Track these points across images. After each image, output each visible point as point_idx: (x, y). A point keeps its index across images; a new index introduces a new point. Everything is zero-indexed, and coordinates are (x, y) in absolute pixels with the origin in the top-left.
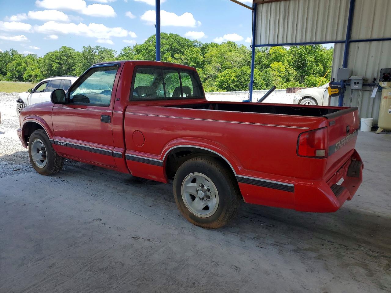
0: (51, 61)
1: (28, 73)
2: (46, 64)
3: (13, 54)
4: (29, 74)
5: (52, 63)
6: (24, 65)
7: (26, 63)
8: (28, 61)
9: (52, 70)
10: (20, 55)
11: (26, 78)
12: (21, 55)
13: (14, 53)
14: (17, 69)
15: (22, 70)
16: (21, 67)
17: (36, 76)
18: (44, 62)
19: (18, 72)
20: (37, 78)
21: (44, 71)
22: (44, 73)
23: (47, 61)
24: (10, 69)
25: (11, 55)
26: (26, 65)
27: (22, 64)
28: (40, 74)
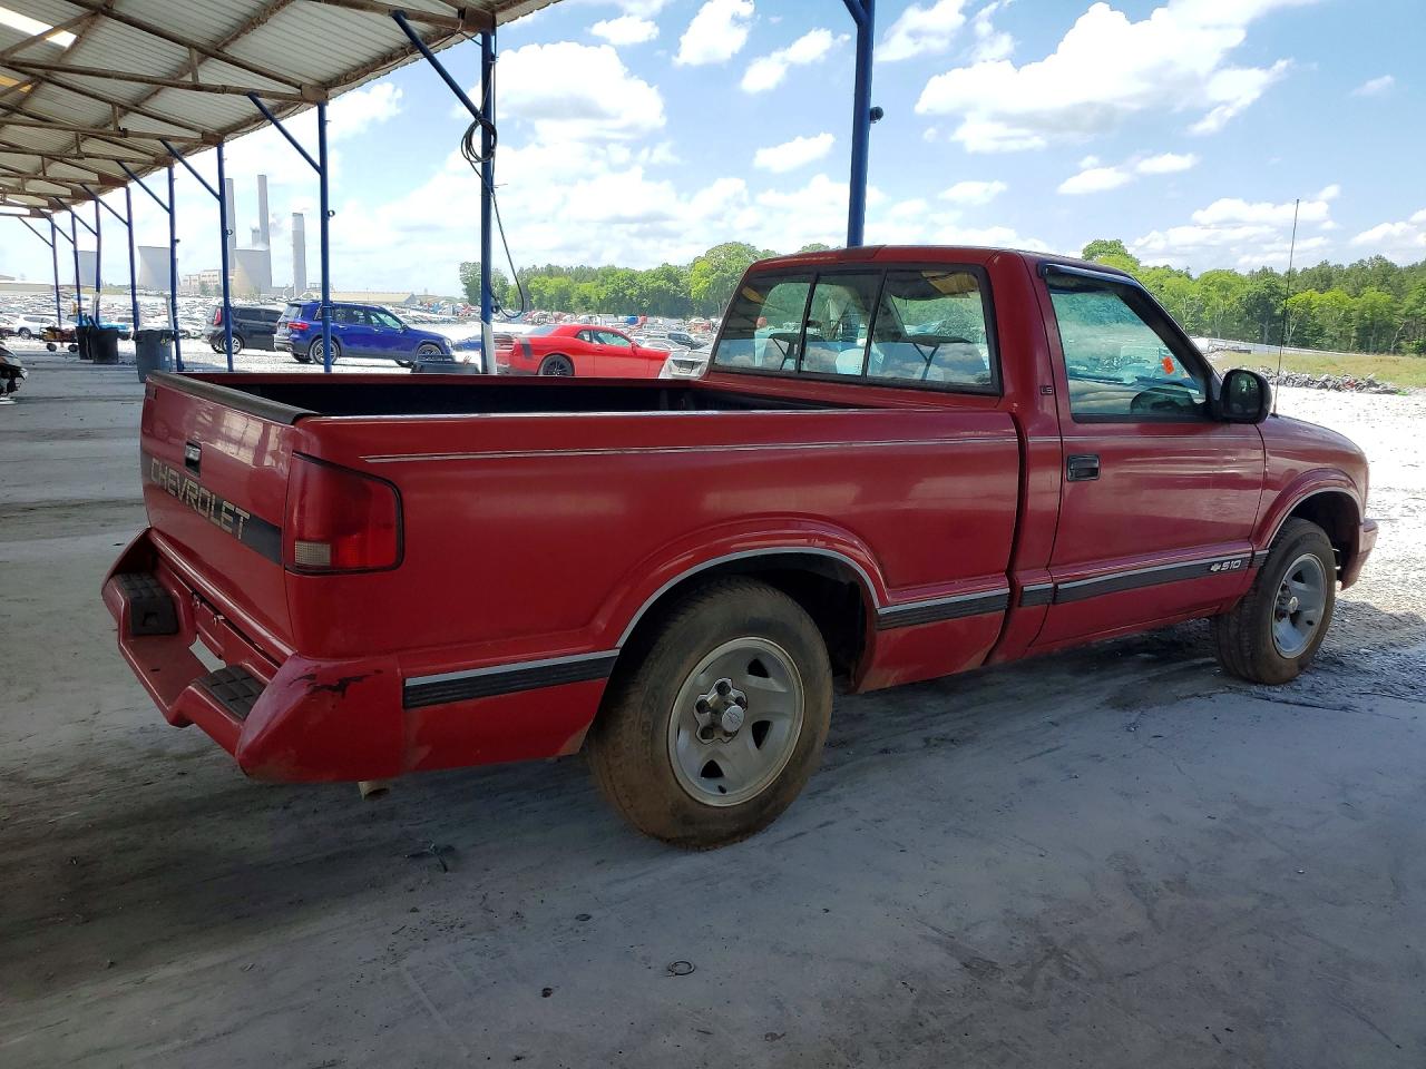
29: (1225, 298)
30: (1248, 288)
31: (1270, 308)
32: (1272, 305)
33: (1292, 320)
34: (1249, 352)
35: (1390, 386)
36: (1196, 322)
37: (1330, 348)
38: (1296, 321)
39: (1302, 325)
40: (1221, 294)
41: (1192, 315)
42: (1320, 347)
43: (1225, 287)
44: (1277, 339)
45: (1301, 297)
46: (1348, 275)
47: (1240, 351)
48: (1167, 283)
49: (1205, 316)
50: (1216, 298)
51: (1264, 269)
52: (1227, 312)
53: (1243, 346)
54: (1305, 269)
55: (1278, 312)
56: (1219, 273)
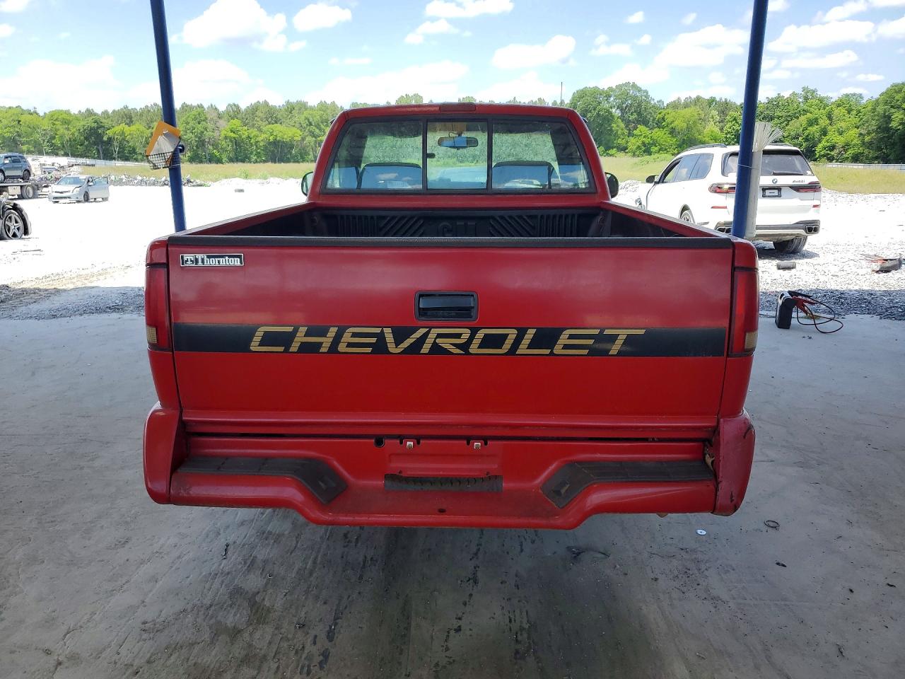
0: (892, 107)
1: (827, 141)
2: (875, 115)
3: (806, 99)
4: (828, 144)
5: (893, 110)
6: (824, 122)
7: (830, 118)
8: (836, 112)
9: (888, 129)
10: (821, 100)
11: (822, 153)
12: (824, 98)
13: (809, 95)
14: (806, 133)
15: (817, 135)
16: (817, 127)
17: (846, 147)
18: (874, 110)
19: (806, 140)
20: (846, 151)
21: (869, 133)
22: (867, 139)
23: (880, 109)
24: (792, 133)
25: (801, 100)
26: (828, 122)
27: (821, 122)
28: (855, 141)
29: (68, 129)
30: (82, 123)
31: (99, 136)
32: (100, 134)
33: (115, 143)
34: (93, 165)
35: (199, 182)
36: (51, 146)
37: (142, 161)
38: (118, 145)
39: (122, 148)
40: (64, 127)
41: (48, 142)
42: (136, 160)
43: (66, 122)
44: (108, 156)
45: (117, 129)
46: (141, 115)
47: (89, 165)
48: (22, 118)
49: (57, 142)
50: (62, 130)
51: (88, 110)
52: (72, 140)
53: (88, 161)
54: (114, 111)
55: (105, 139)
56: (60, 112)
